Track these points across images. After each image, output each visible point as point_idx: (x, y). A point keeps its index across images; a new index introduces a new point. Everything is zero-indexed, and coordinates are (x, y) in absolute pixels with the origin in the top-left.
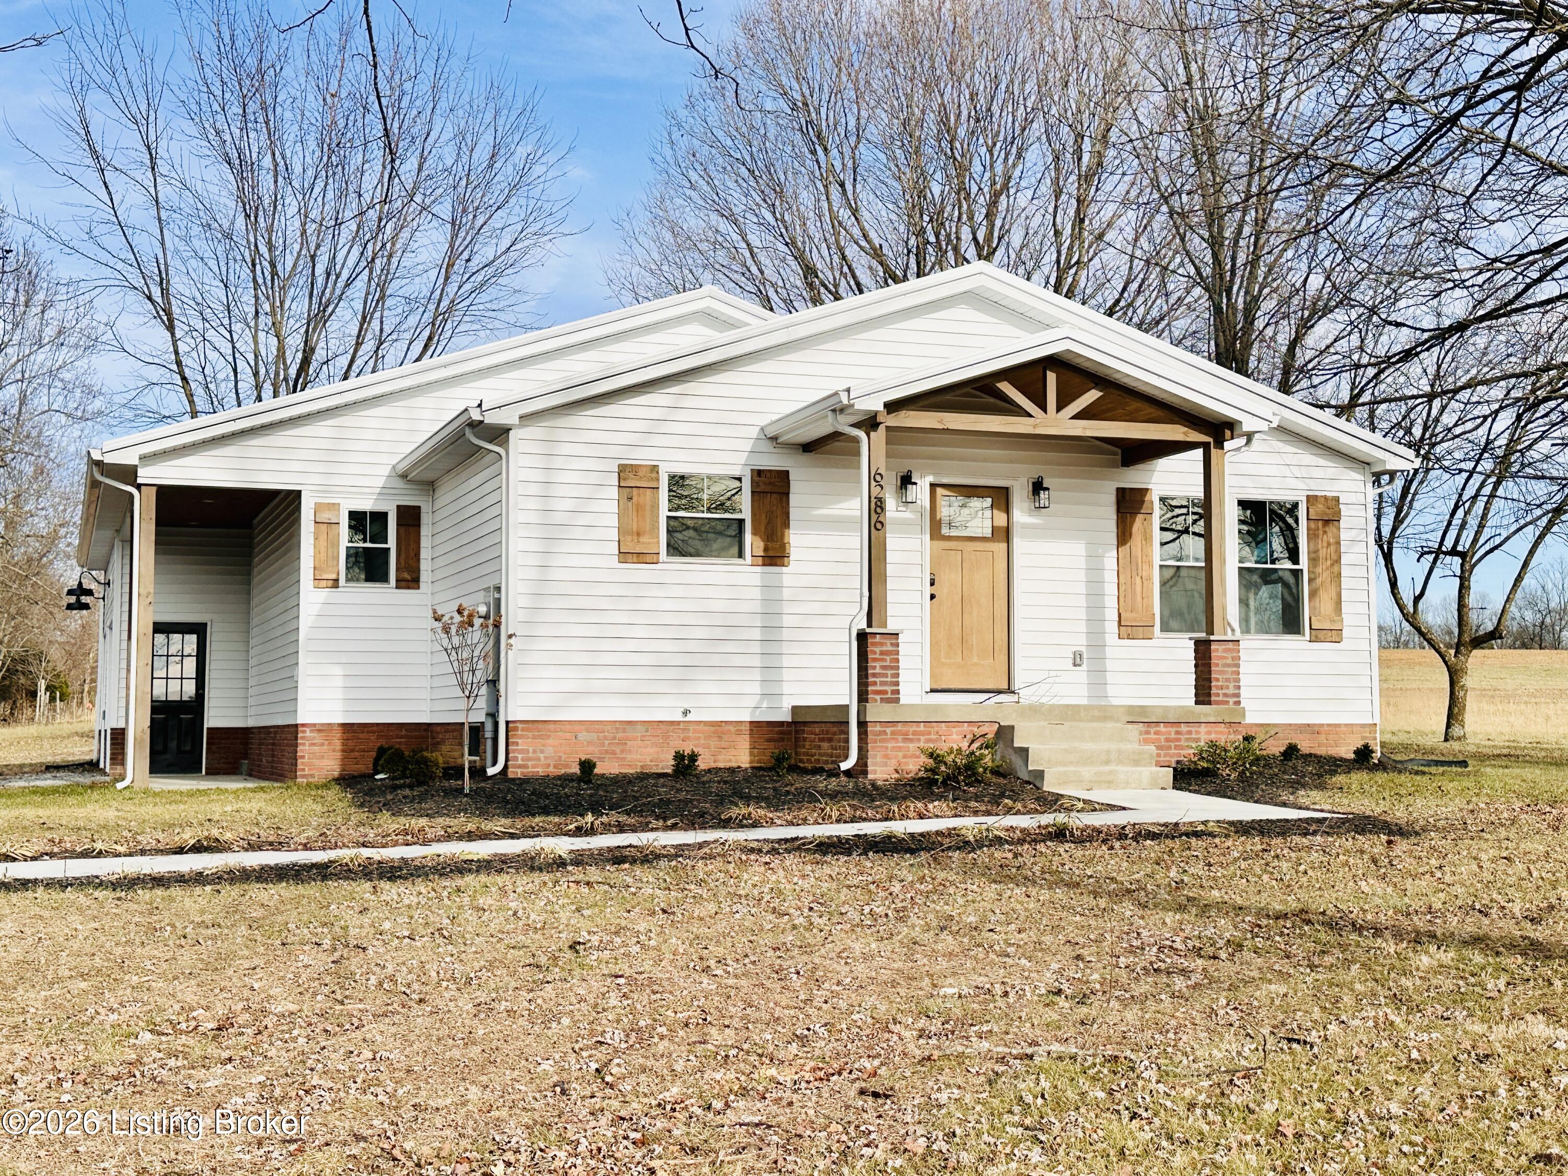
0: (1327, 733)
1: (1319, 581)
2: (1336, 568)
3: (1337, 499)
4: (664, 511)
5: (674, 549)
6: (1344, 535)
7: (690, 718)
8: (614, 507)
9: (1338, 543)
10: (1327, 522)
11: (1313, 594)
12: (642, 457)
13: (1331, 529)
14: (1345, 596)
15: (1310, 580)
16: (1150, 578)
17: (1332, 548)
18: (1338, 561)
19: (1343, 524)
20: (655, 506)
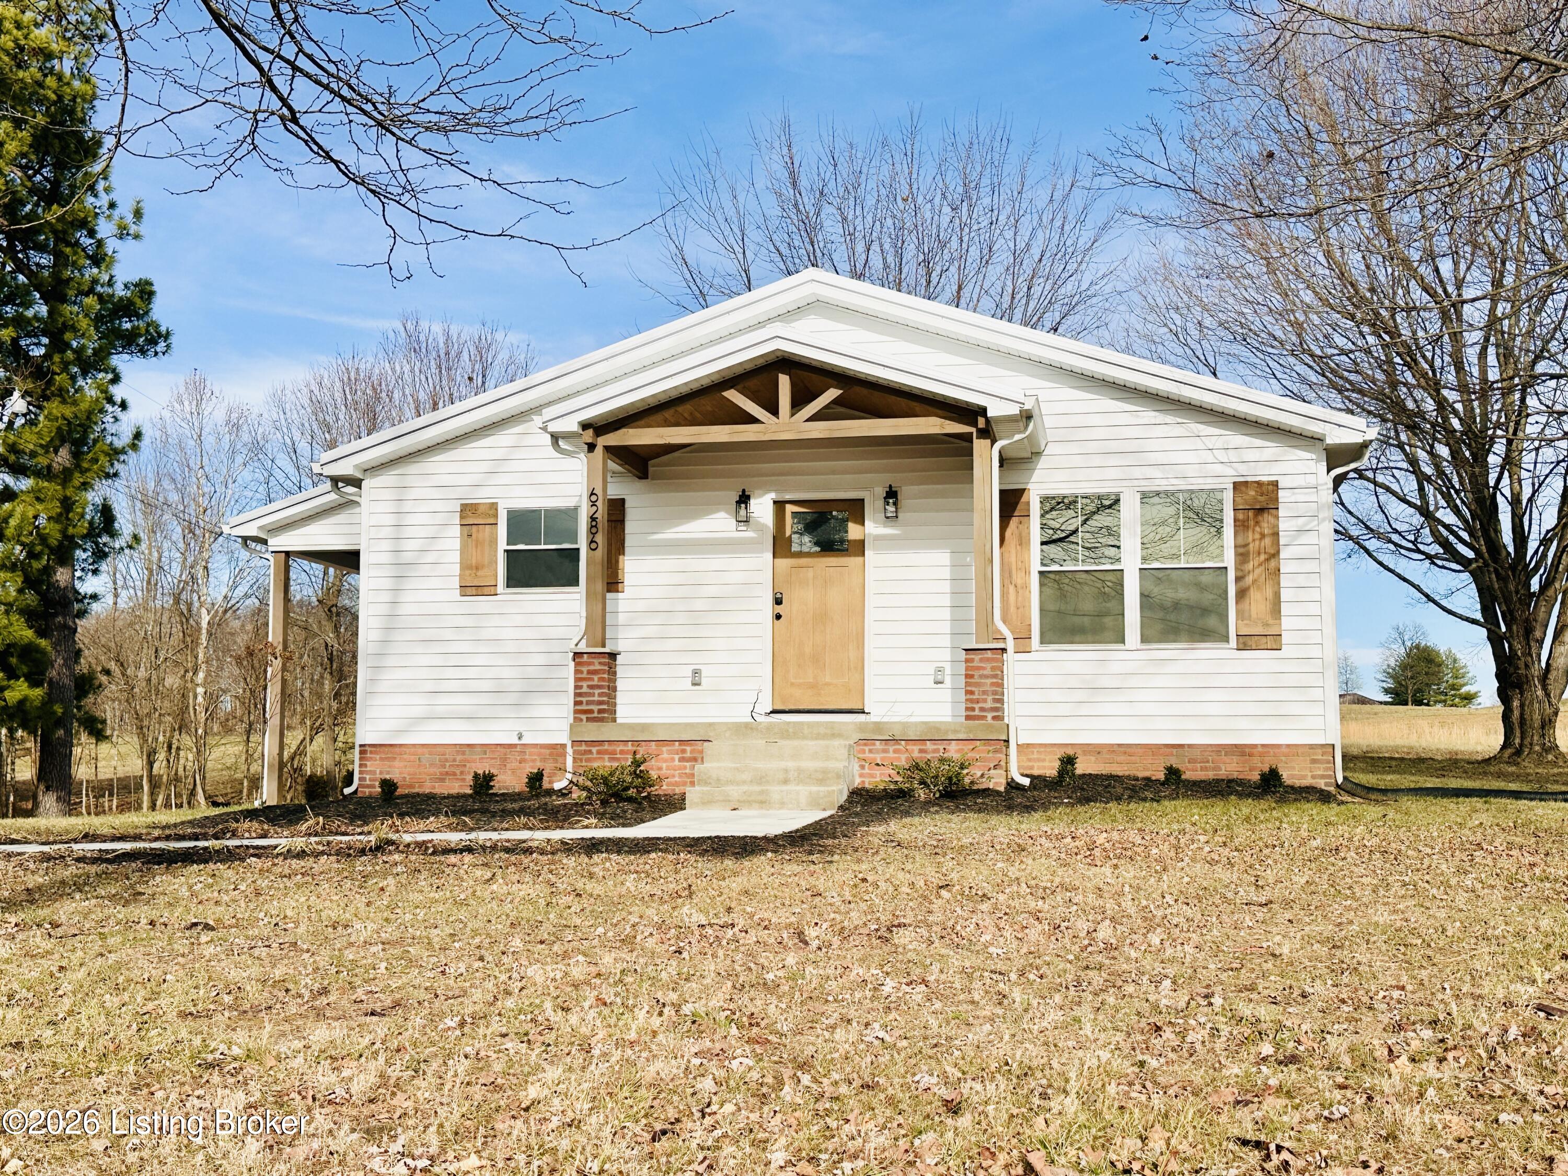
0: (1261, 755)
1: (1249, 580)
2: (1273, 564)
3: (1275, 484)
4: (502, 545)
5: (513, 581)
6: (1283, 525)
7: (523, 741)
8: (457, 544)
9: (1276, 535)
10: (1261, 511)
11: (1242, 594)
12: (482, 496)
13: (1266, 520)
14: (1285, 595)
15: (1238, 579)
16: (1026, 586)
17: (1267, 541)
18: (1276, 555)
19: (1282, 512)
20: (494, 541)
